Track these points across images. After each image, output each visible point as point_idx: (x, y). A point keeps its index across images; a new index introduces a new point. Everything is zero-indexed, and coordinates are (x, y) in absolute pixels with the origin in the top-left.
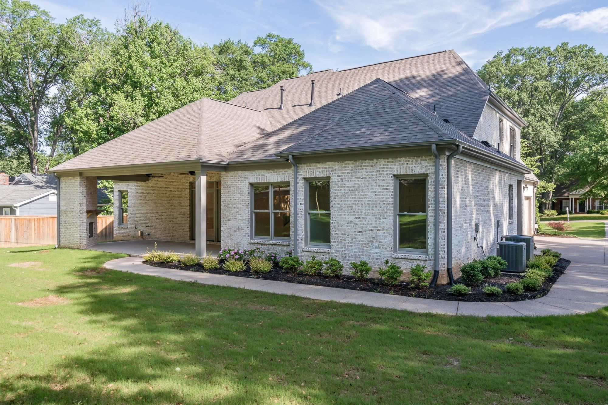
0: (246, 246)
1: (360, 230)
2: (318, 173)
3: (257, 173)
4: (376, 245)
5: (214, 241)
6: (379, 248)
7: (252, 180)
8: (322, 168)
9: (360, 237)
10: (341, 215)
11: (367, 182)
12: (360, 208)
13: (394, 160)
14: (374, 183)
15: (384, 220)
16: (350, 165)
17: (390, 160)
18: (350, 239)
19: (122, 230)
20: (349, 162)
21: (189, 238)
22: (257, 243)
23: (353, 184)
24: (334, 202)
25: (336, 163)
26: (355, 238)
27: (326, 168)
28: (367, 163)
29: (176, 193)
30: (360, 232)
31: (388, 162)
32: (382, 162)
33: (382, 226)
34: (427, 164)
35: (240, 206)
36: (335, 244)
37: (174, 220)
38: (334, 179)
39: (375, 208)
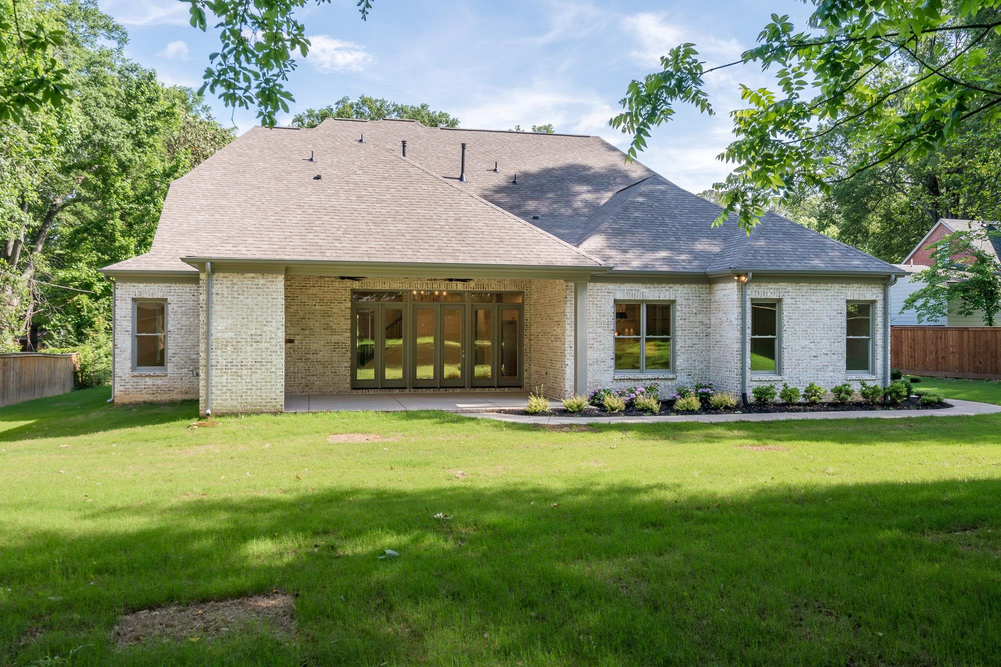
0: (610, 384)
1: (815, 354)
2: (769, 294)
3: (627, 287)
4: (831, 368)
5: (494, 387)
6: (834, 371)
7: (620, 296)
8: (774, 289)
9: (815, 362)
10: (795, 340)
11: (822, 306)
12: (815, 332)
13: (848, 286)
14: (828, 307)
15: (839, 344)
16: (805, 287)
17: (844, 285)
18: (805, 365)
19: (147, 379)
20: (803, 284)
21: (348, 386)
22: (629, 379)
23: (807, 307)
24: (787, 326)
25: (790, 284)
26: (810, 363)
27: (778, 289)
28: (823, 286)
29: (317, 307)
30: (815, 357)
31: (842, 287)
32: (837, 287)
33: (837, 349)
34: (876, 292)
35: (599, 330)
36: (789, 371)
37: (311, 356)
38: (787, 301)
39: (829, 332)
